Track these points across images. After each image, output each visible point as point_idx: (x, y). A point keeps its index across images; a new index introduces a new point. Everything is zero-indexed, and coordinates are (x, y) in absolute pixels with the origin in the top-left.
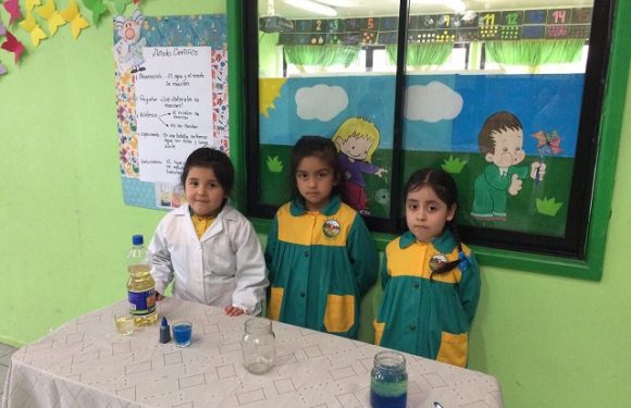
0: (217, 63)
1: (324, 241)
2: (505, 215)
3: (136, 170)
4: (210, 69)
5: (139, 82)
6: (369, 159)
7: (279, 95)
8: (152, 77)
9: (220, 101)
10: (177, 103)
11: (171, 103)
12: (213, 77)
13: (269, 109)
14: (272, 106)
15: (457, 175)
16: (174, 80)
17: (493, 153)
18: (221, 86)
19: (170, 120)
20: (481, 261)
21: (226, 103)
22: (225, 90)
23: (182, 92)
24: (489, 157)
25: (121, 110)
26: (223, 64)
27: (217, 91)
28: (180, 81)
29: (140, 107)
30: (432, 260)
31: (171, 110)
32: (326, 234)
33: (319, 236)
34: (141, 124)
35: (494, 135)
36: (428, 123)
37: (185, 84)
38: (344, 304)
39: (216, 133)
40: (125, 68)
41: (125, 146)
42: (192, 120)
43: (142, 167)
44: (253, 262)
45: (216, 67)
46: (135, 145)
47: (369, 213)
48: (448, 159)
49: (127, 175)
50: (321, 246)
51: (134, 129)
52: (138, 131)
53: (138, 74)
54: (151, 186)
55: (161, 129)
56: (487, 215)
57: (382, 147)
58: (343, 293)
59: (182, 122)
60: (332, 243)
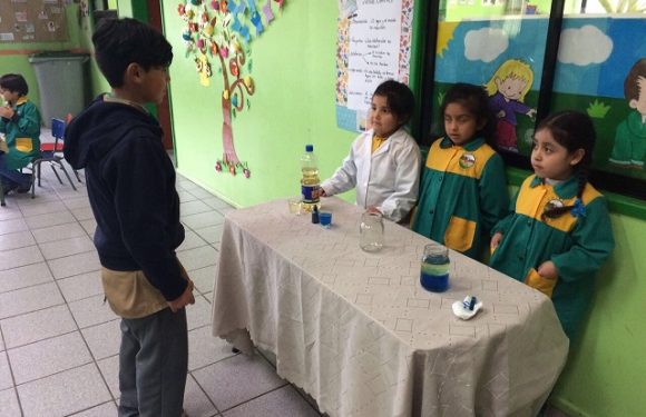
0: (406, 9)
1: (457, 170)
2: (641, 163)
3: (346, 100)
4: (401, 14)
5: (353, 26)
6: (522, 100)
7: (451, 37)
8: (361, 22)
9: (405, 43)
10: (375, 44)
11: (372, 44)
12: (402, 21)
13: (444, 50)
14: (447, 48)
15: (599, 119)
16: (375, 24)
17: (637, 99)
18: (406, 30)
19: (370, 58)
20: (613, 208)
21: (409, 45)
22: (409, 33)
23: (380, 35)
24: (633, 104)
25: (340, 50)
26: (410, 10)
27: (404, 34)
28: (379, 25)
29: (352, 47)
30: (548, 204)
31: (371, 50)
32: (461, 165)
33: (454, 165)
34: (352, 61)
35: (640, 81)
36: (578, 66)
37: (383, 28)
38: (466, 227)
39: (400, 70)
40: (344, 14)
41: (340, 79)
42: (385, 58)
43: (349, 97)
44: (405, 178)
45: (404, 12)
46: (346, 79)
47: (516, 150)
48: (593, 103)
49: (340, 103)
50: (453, 174)
51: (346, 65)
52: (350, 67)
53: (351, 20)
54: (354, 113)
55: (364, 66)
56: (625, 163)
57: (534, 89)
58: (468, 218)
59: (378, 60)
60: (464, 173)
